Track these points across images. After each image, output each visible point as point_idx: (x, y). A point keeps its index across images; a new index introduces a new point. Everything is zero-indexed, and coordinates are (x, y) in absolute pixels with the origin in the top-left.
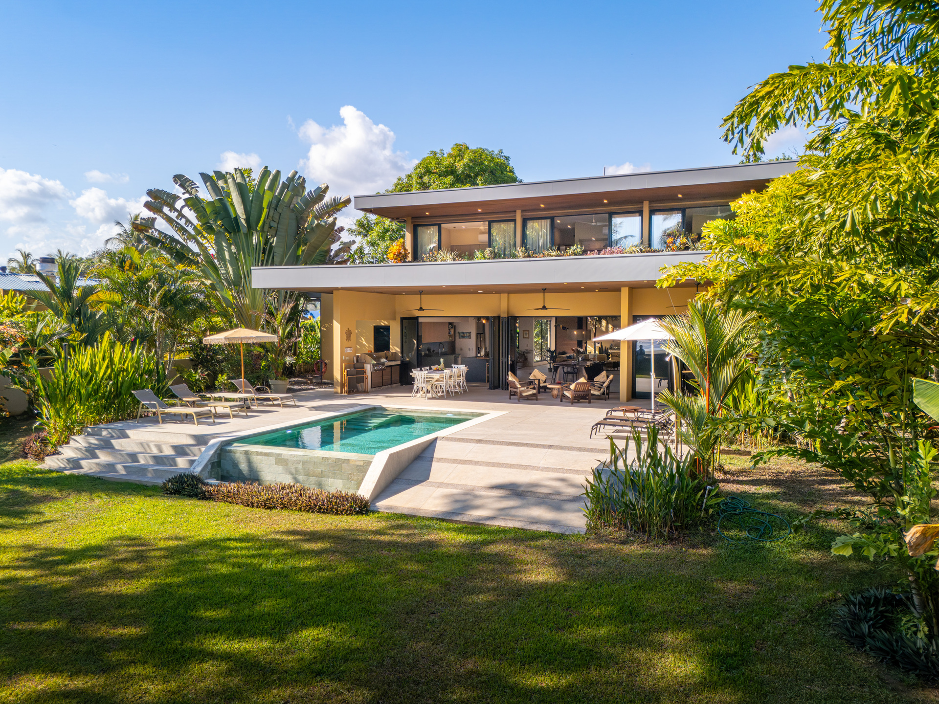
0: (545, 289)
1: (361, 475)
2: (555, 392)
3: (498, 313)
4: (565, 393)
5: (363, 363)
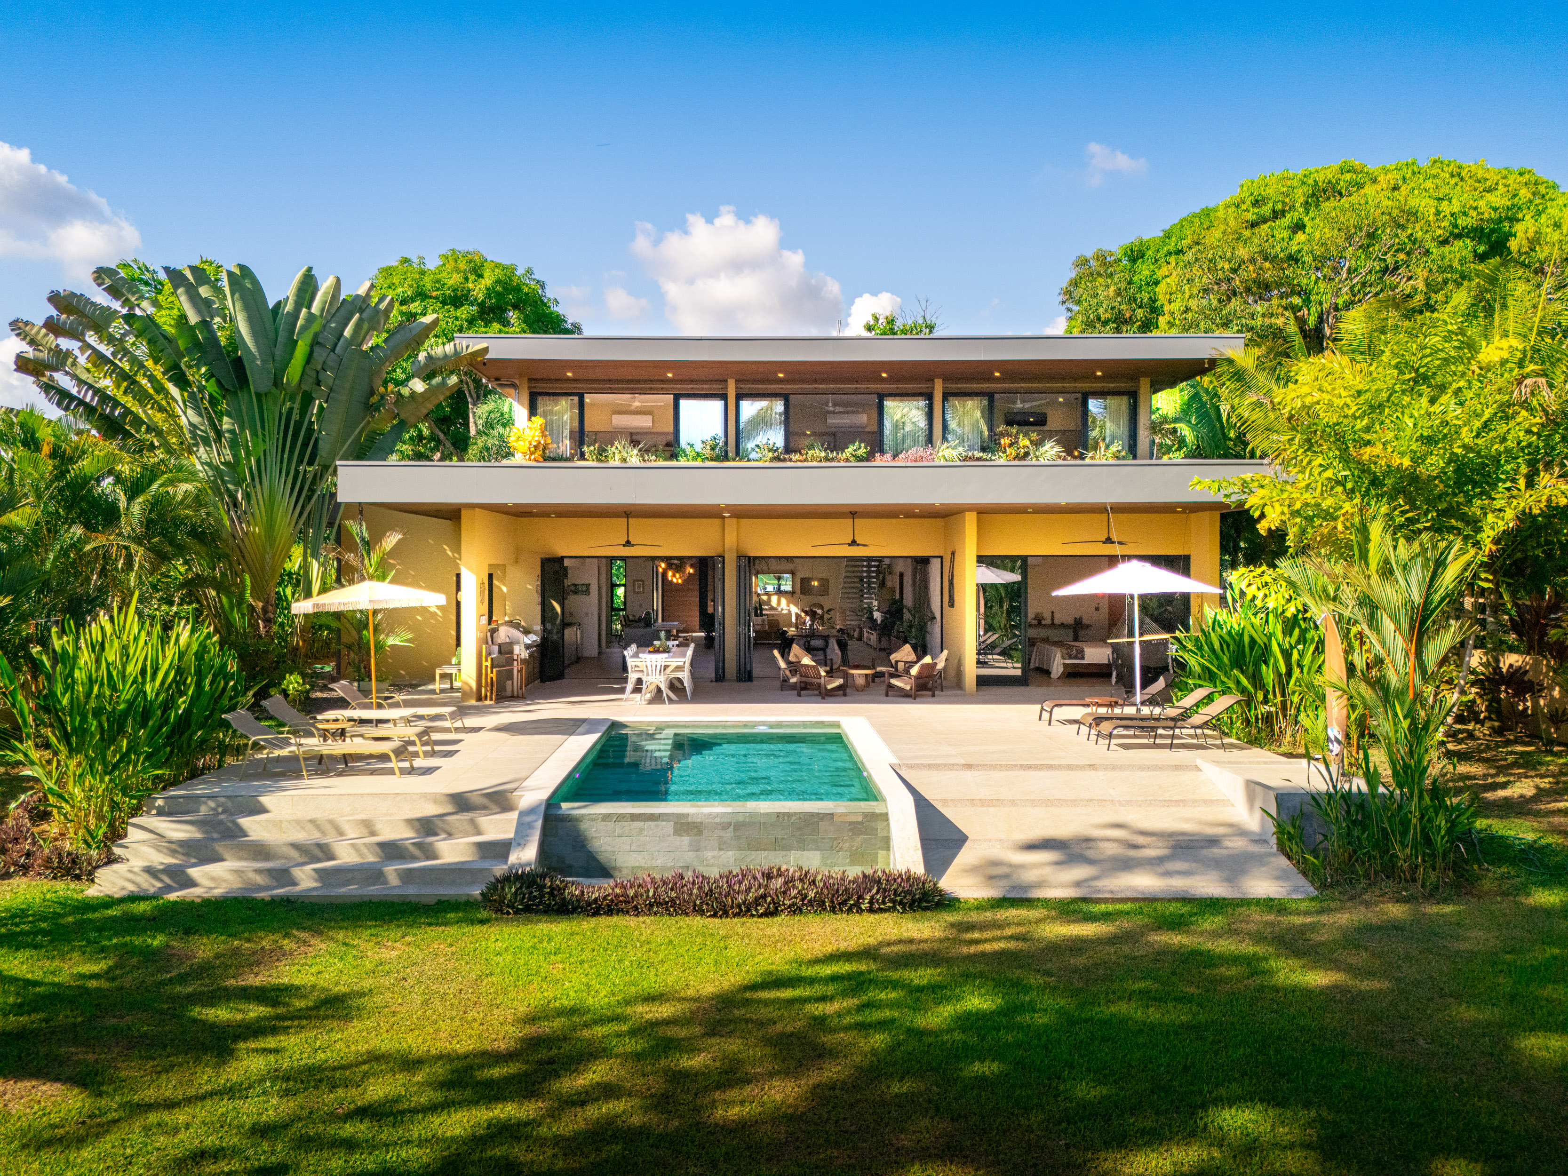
0: (854, 513)
1: (859, 839)
2: (861, 681)
3: (719, 551)
4: (894, 681)
5: (511, 644)
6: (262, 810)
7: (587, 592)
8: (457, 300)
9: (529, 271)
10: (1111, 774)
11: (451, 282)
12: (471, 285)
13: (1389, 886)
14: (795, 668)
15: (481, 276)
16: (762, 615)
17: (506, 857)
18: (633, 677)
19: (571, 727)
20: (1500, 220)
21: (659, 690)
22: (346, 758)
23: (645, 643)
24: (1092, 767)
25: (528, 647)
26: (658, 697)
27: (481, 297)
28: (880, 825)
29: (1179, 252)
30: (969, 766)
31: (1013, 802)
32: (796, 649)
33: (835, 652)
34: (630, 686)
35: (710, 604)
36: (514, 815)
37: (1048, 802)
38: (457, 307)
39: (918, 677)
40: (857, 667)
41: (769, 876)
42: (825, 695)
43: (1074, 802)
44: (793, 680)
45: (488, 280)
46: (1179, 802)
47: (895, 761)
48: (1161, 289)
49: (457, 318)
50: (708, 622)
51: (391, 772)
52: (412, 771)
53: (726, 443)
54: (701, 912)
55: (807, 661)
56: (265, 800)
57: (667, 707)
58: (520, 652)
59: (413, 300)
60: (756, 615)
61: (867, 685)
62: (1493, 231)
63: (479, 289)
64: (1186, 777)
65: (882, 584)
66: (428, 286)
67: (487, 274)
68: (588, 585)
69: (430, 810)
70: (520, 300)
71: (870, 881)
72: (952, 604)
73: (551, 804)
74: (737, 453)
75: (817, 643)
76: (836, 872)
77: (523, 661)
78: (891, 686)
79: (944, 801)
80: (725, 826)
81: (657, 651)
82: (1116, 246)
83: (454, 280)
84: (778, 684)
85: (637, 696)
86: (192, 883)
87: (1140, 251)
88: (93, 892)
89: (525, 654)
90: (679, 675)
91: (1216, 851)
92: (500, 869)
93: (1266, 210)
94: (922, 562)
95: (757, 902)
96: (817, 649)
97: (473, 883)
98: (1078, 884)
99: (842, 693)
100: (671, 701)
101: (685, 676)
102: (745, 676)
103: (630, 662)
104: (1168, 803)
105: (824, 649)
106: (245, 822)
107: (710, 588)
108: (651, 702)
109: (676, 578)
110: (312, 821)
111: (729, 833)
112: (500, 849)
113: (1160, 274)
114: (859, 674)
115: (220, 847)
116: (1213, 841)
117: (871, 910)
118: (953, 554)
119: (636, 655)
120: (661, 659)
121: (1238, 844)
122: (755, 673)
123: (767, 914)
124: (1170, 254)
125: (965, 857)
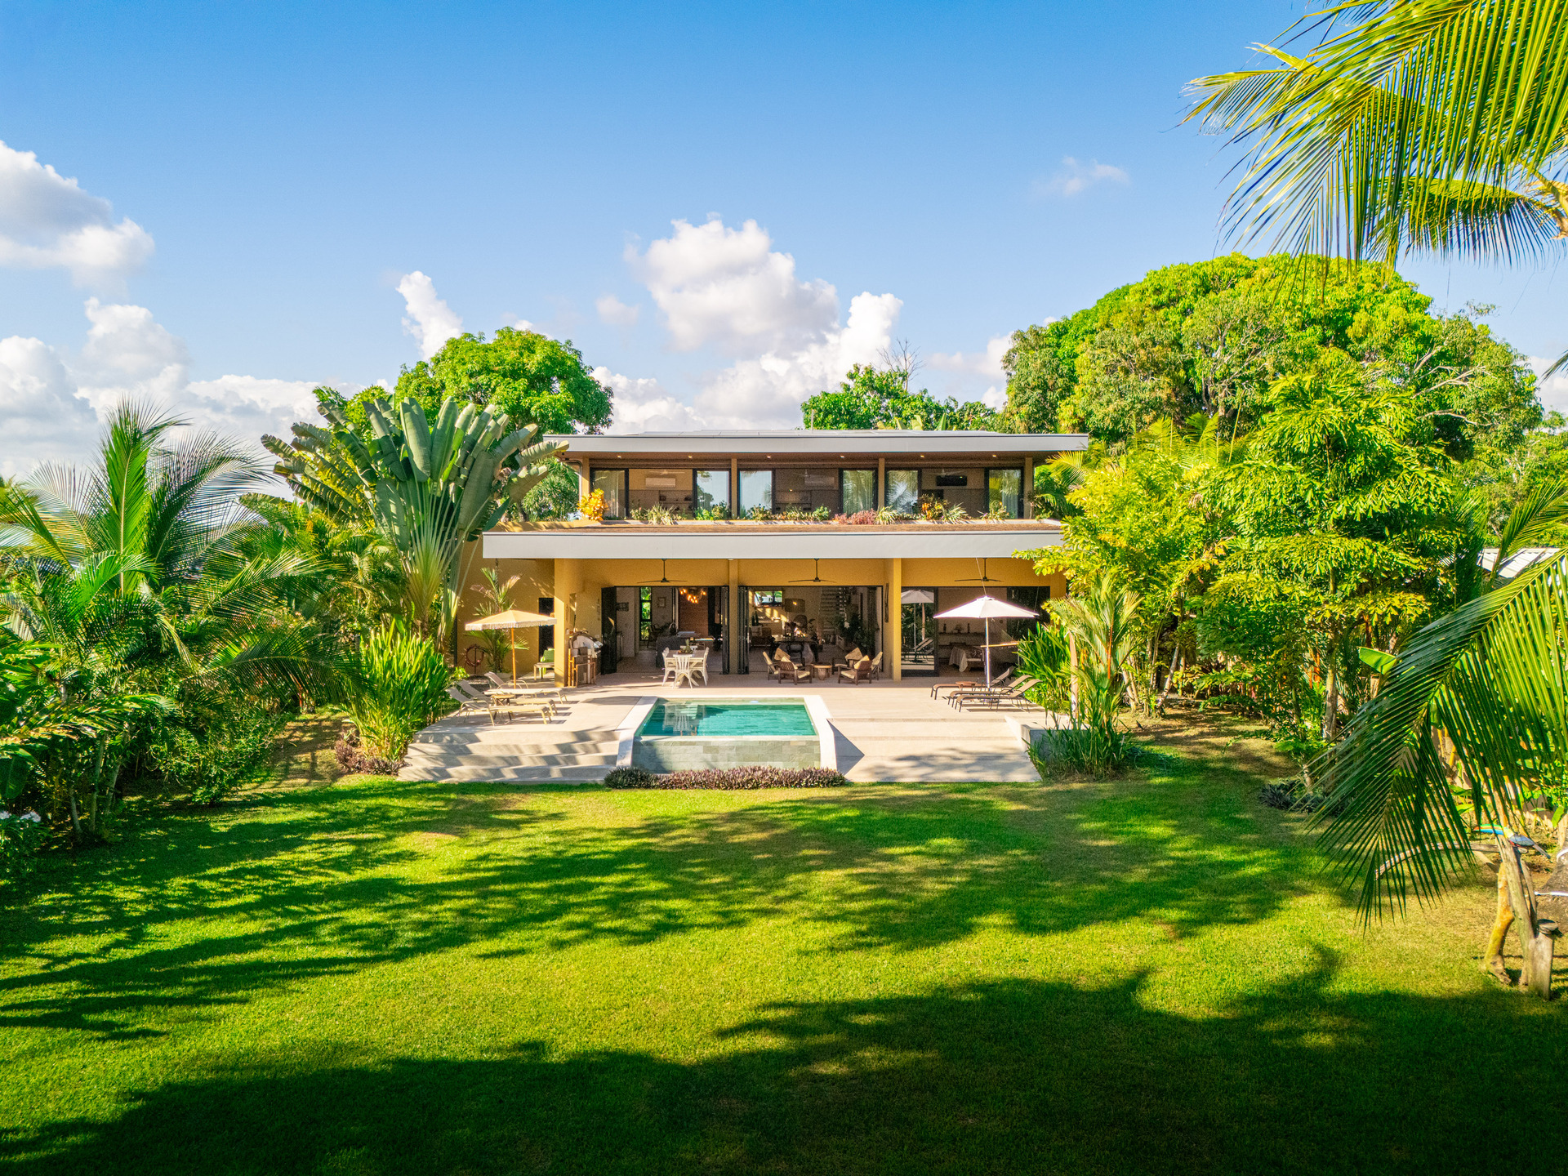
1: (804, 755)
2: (822, 673)
3: (726, 583)
4: (843, 673)
5: (586, 648)
6: (477, 740)
7: (627, 609)
8: (515, 373)
9: (569, 342)
10: (953, 723)
11: (509, 358)
12: (525, 360)
13: (1078, 776)
14: (778, 664)
15: (533, 352)
16: (758, 624)
17: (614, 764)
18: (668, 670)
19: (635, 700)
20: (1345, 310)
21: (685, 679)
22: (510, 715)
23: (675, 647)
24: (944, 720)
25: (596, 650)
26: (685, 683)
27: (533, 370)
28: (815, 747)
29: (1093, 332)
30: (872, 720)
31: (893, 738)
32: (779, 651)
33: (809, 654)
34: (665, 677)
35: (717, 615)
36: (617, 743)
37: (913, 738)
38: (515, 380)
39: (859, 670)
40: (821, 664)
41: (754, 770)
42: (798, 682)
43: (928, 738)
44: (776, 673)
45: (539, 356)
46: (989, 738)
47: (829, 717)
48: (1077, 362)
49: (516, 389)
50: (715, 630)
51: (542, 722)
52: (550, 722)
53: (730, 507)
54: (718, 787)
55: (785, 659)
56: (479, 735)
57: (692, 689)
58: (593, 654)
59: (479, 373)
60: (753, 624)
61: (828, 676)
62: (1339, 319)
63: (533, 363)
64: (995, 725)
65: (849, 602)
66: (492, 361)
67: (538, 351)
68: (627, 604)
69: (568, 740)
70: (565, 372)
71: (805, 773)
72: (887, 621)
73: (636, 738)
74: (738, 514)
75: (795, 647)
76: (789, 769)
77: (594, 660)
78: (842, 677)
79: (855, 738)
80: (731, 748)
81: (683, 653)
82: (1047, 322)
83: (511, 356)
84: (766, 675)
85: (672, 683)
86: (449, 776)
87: (1064, 327)
88: (399, 779)
89: (595, 655)
90: (699, 669)
91: (1002, 761)
92: (614, 768)
93: (1163, 298)
94: (873, 589)
95: (748, 782)
96: (795, 651)
97: (597, 776)
98: (922, 776)
99: (809, 681)
100: (694, 686)
101: (703, 669)
102: (744, 670)
103: (667, 660)
104: (980, 738)
105: (801, 651)
106: (470, 746)
107: (717, 602)
108: (681, 687)
109: (693, 599)
110: (505, 746)
111: (734, 752)
112: (611, 760)
113: (1078, 350)
114: (821, 669)
115: (460, 758)
116: (999, 757)
117: (806, 786)
118: (887, 585)
119: (670, 656)
120: (687, 658)
121: (1014, 758)
122: (750, 669)
123: (753, 788)
124: (1086, 332)
125: (861, 764)
